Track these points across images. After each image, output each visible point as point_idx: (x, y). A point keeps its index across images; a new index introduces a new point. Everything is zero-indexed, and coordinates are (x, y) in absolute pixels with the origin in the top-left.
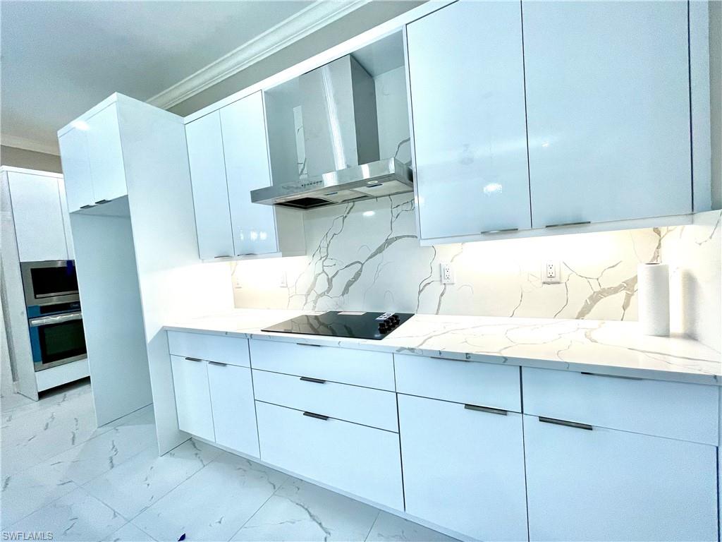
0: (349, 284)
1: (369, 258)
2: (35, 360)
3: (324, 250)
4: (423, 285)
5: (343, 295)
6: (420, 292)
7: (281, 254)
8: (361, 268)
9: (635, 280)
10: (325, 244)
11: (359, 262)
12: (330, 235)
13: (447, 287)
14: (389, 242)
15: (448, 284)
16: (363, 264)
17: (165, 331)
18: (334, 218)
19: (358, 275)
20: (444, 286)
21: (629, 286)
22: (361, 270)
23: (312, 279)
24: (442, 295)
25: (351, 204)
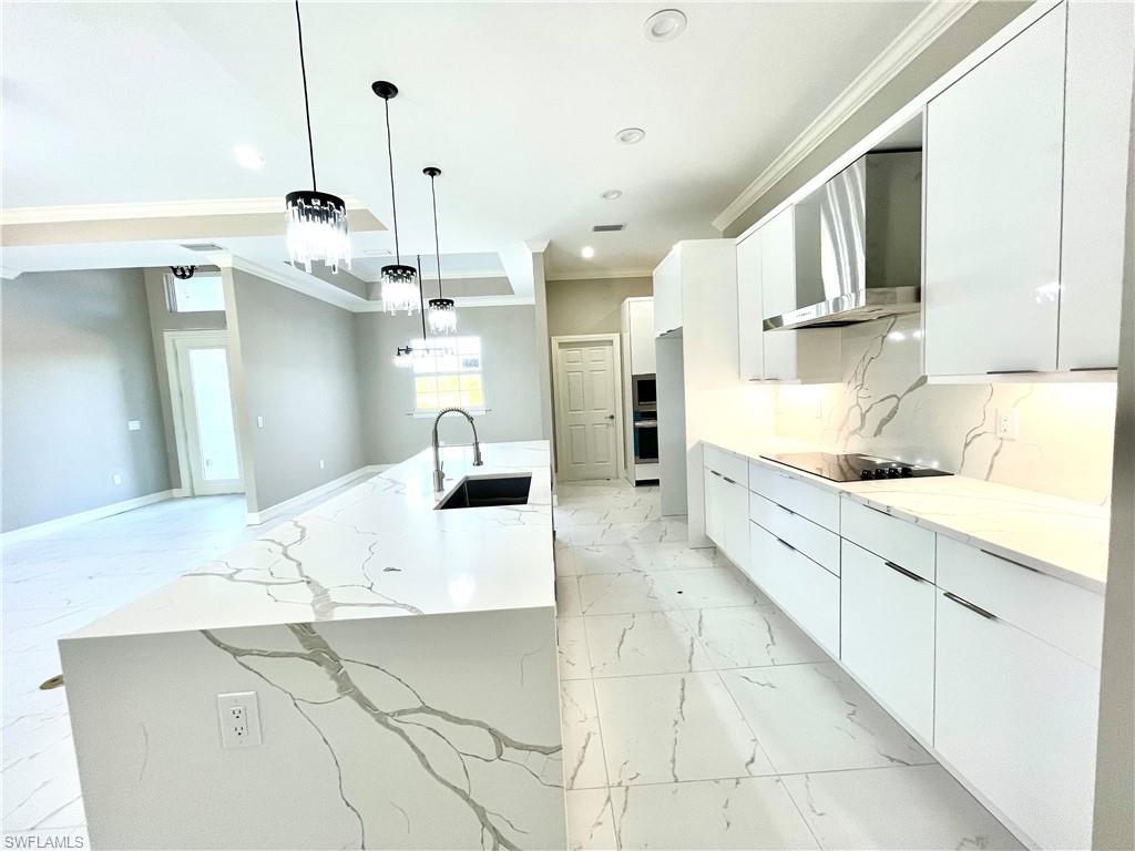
0: (884, 422)
1: (908, 392)
2: (636, 455)
3: (860, 377)
4: (972, 435)
5: (875, 435)
6: (967, 445)
7: (799, 381)
8: (897, 405)
10: (860, 371)
11: (895, 396)
12: (867, 360)
13: (1005, 443)
15: (1008, 440)
16: (899, 399)
17: (701, 445)
18: (873, 336)
19: (894, 412)
20: (999, 441)
22: (897, 407)
23: (846, 412)
24: (996, 454)
25: (892, 319)
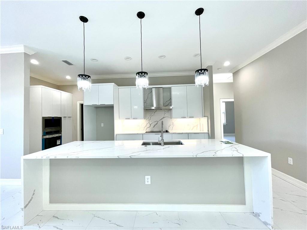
1: (160, 120)
3: (149, 118)
4: (170, 125)
5: (153, 127)
9: (198, 125)
11: (157, 121)
12: (151, 116)
14: (164, 118)
18: (152, 112)
19: (157, 124)
20: (173, 126)
21: (197, 126)
23: (146, 124)
